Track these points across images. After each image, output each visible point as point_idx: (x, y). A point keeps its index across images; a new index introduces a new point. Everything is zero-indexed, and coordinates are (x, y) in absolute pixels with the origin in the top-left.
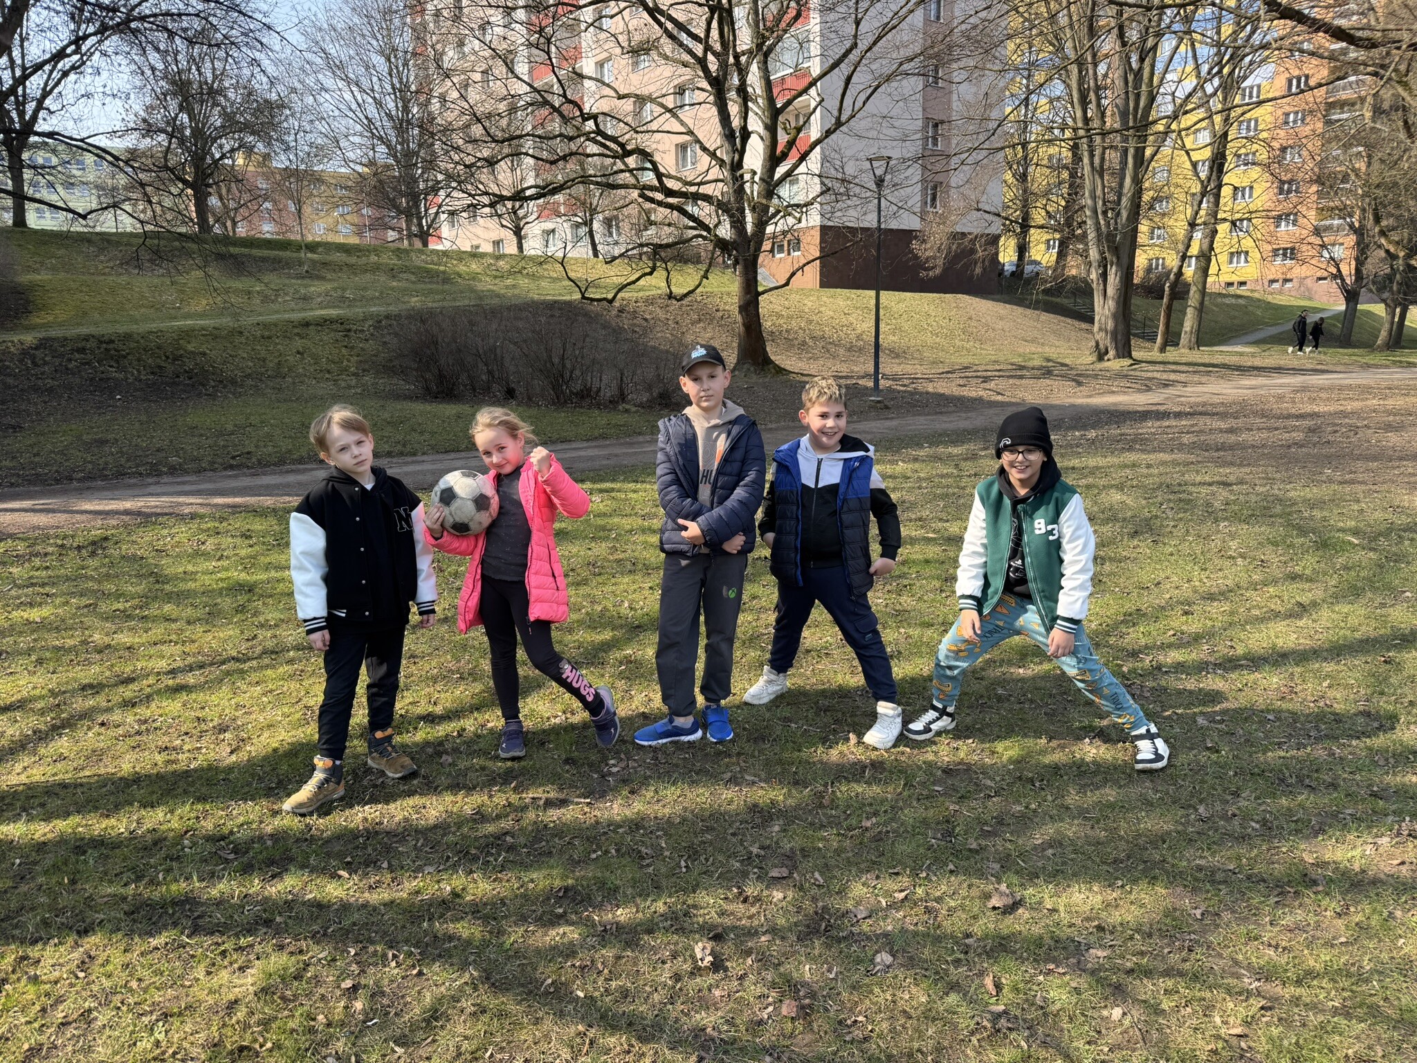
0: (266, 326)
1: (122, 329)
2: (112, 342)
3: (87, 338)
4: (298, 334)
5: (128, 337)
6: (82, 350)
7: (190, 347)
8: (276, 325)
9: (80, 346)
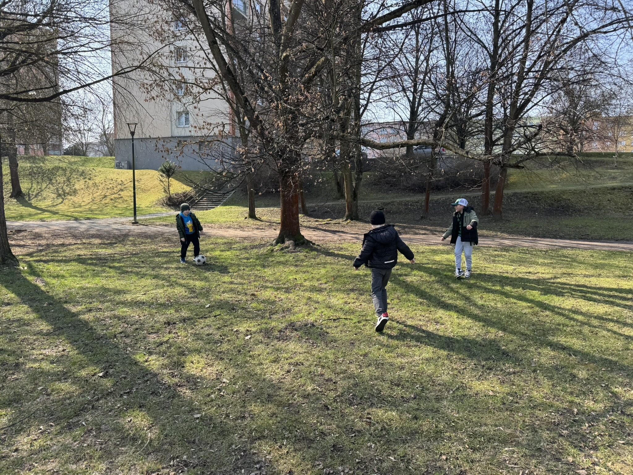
0: (595, 189)
1: (540, 190)
2: (536, 194)
3: (528, 193)
4: (609, 193)
5: (542, 193)
6: (526, 197)
7: (564, 197)
8: (600, 189)
9: (526, 196)
